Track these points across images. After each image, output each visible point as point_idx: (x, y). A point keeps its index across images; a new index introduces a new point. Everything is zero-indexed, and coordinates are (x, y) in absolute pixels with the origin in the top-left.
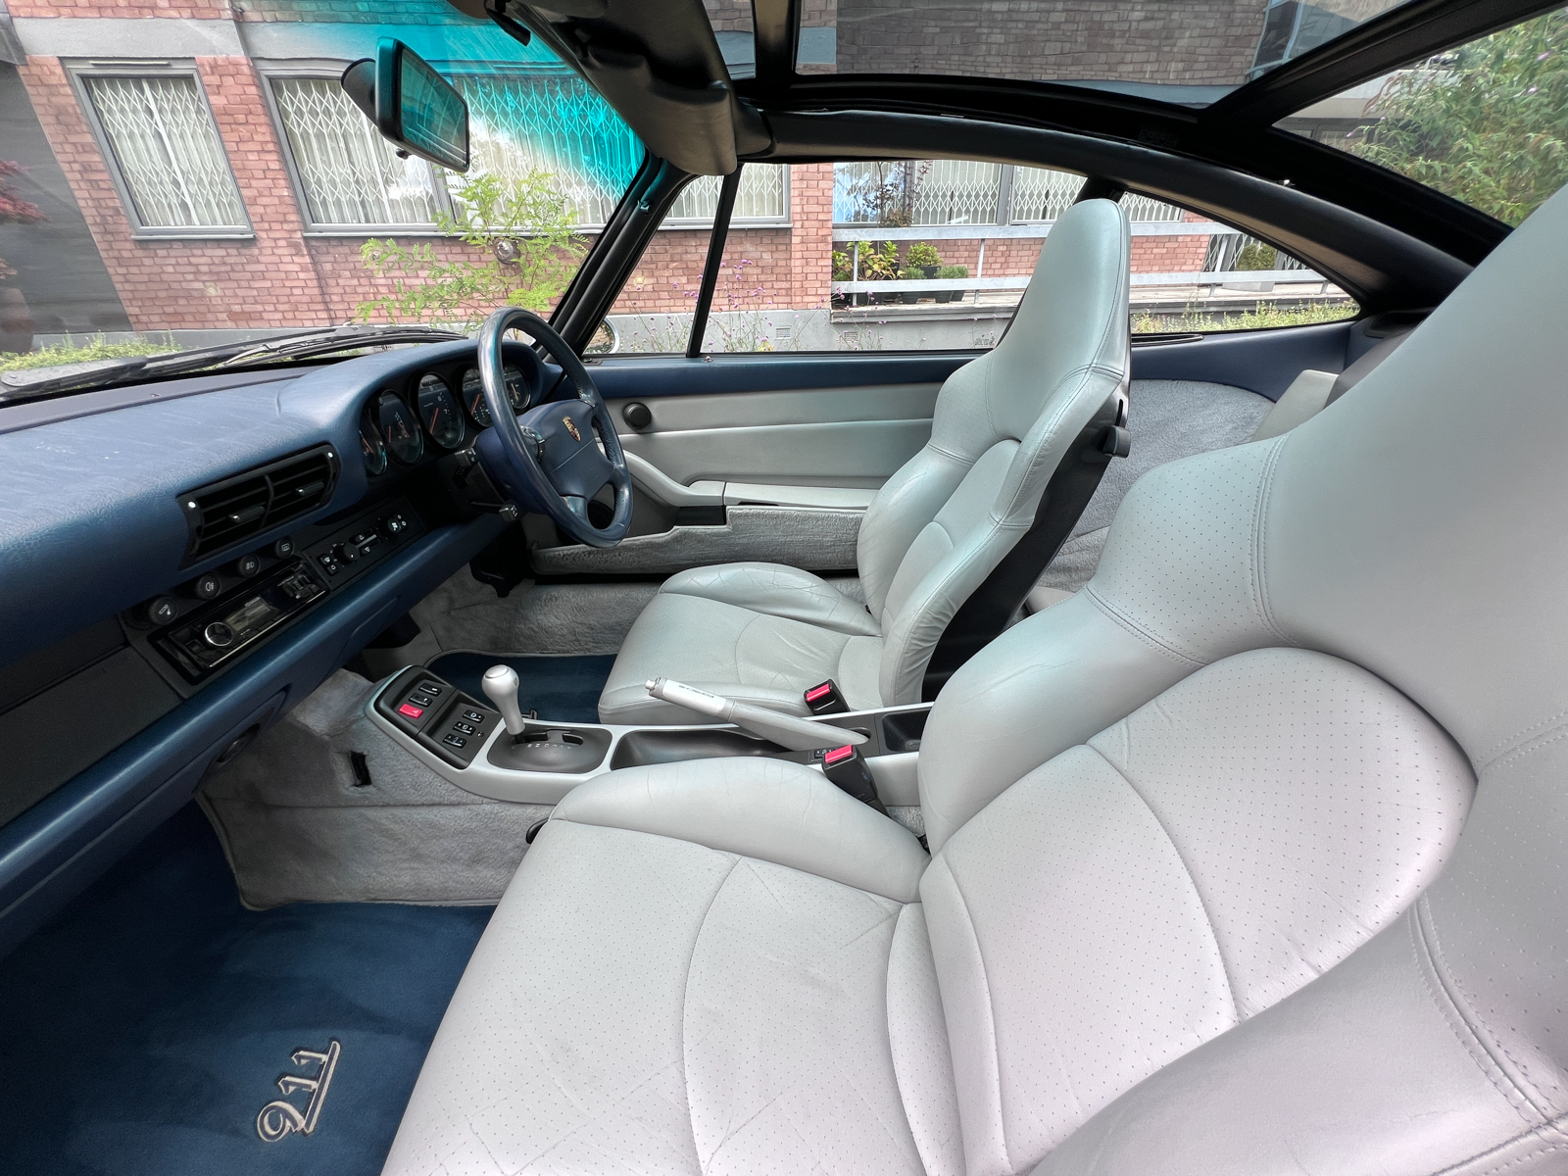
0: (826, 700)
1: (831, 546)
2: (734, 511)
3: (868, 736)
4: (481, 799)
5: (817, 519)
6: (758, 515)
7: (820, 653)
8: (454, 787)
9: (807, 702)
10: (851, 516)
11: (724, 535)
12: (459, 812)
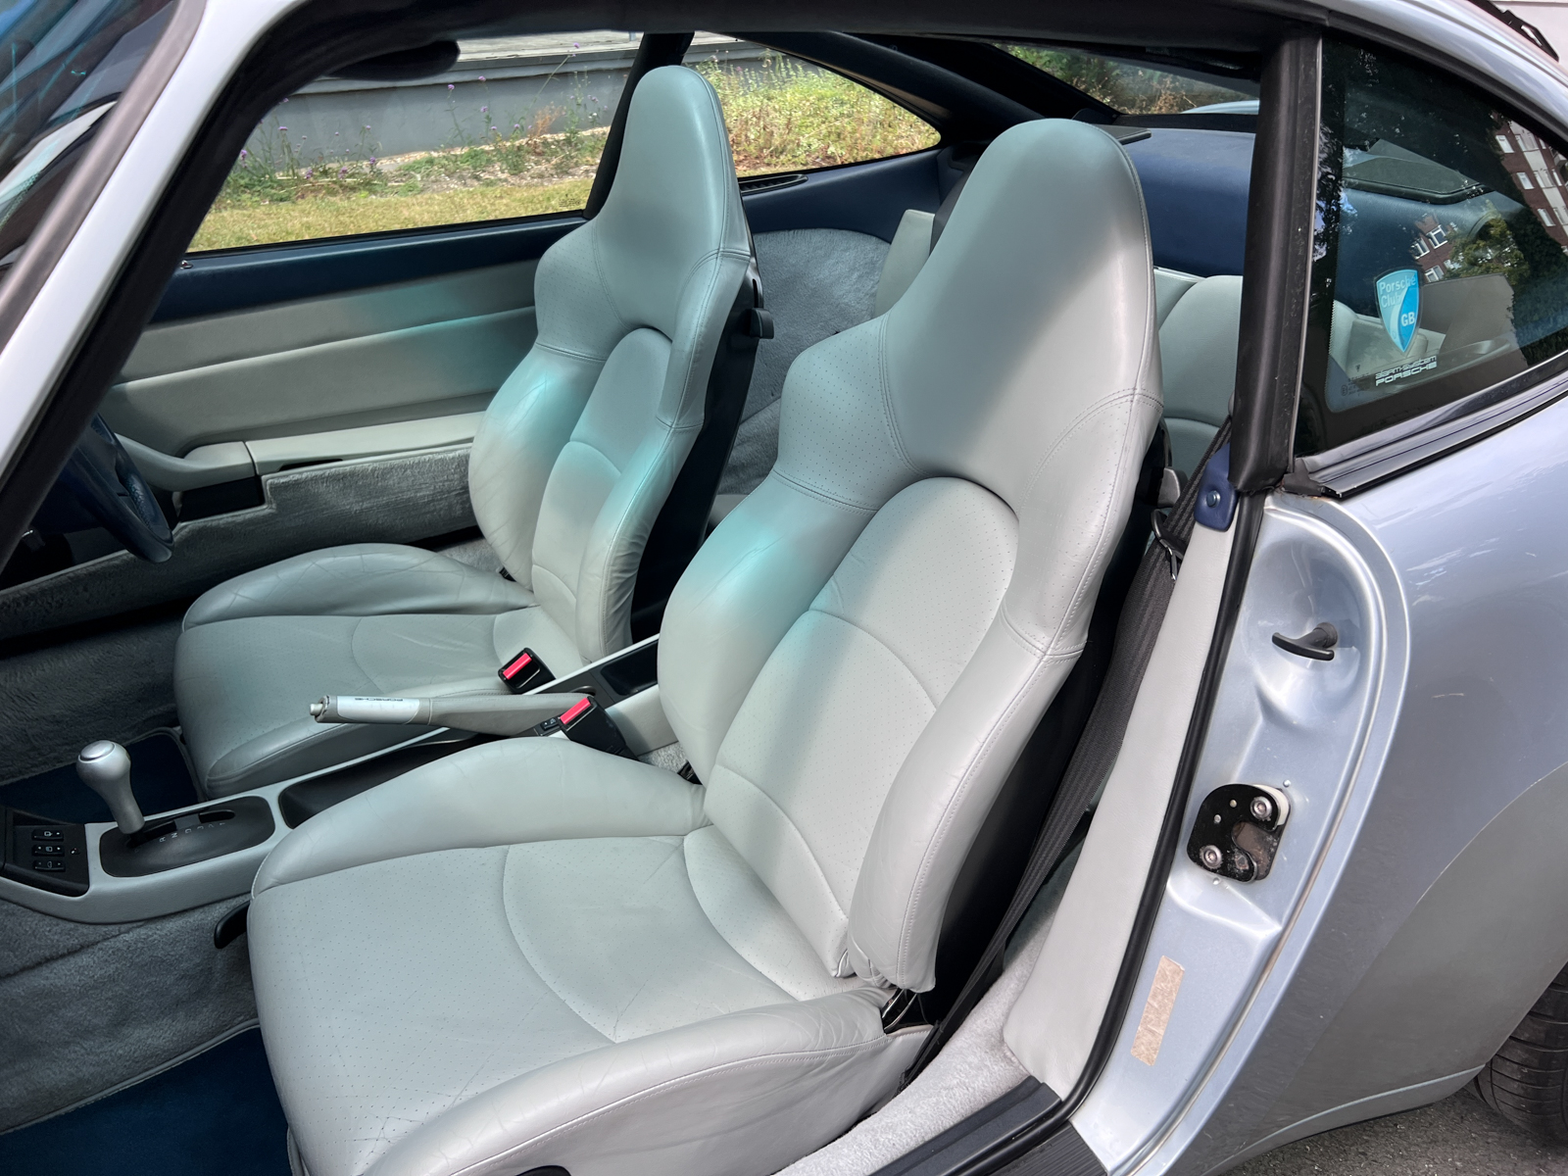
0: (528, 673)
1: (429, 502)
2: (276, 481)
3: (593, 694)
4: (116, 927)
5: (404, 468)
6: (315, 480)
7: (466, 644)
8: (72, 925)
9: (507, 682)
10: (451, 455)
11: (265, 519)
12: (84, 959)
